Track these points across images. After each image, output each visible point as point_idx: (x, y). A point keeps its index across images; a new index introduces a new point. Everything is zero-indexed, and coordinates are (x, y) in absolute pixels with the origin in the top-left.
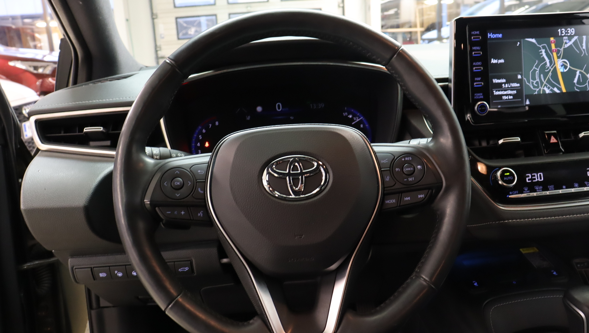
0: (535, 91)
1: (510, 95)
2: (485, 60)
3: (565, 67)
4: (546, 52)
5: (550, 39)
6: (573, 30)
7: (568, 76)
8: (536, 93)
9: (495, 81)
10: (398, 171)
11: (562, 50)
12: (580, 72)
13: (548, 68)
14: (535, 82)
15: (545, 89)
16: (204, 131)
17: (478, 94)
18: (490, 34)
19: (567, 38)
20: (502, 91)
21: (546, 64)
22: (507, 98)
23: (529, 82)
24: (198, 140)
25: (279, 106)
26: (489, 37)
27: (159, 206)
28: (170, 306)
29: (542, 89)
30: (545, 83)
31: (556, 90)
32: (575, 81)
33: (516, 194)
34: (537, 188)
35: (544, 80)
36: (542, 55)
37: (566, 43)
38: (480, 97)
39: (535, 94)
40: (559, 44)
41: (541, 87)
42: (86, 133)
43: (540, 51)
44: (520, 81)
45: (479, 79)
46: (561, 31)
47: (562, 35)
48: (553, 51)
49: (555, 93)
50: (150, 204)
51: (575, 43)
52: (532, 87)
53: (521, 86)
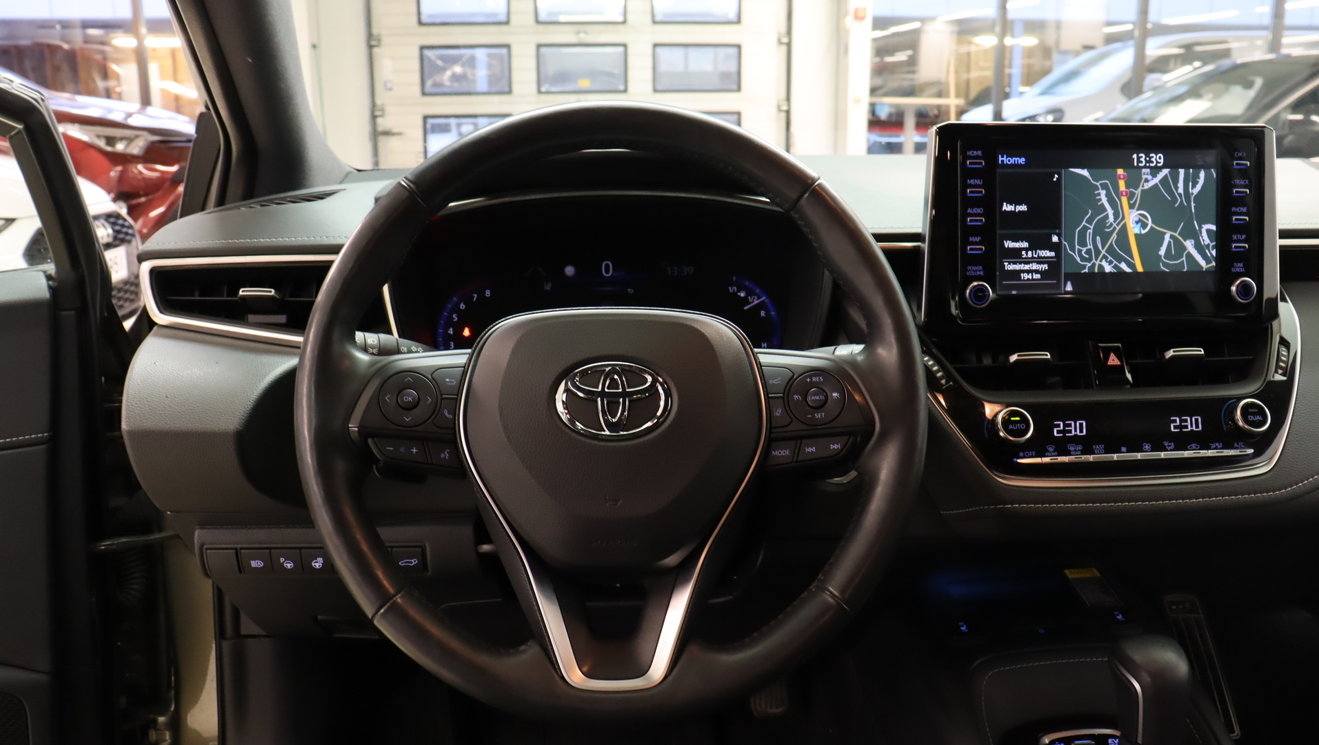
0: (1085, 266)
1: (1037, 272)
2: (990, 205)
3: (1144, 225)
4: (1108, 195)
5: (1116, 172)
6: (1160, 158)
7: (1148, 243)
8: (1086, 270)
9: (1009, 244)
10: (798, 400)
11: (1138, 192)
12: (1172, 237)
13: (1111, 224)
14: (1084, 250)
15: (1104, 263)
16: (462, 306)
17: (974, 268)
18: (1002, 157)
19: (1148, 170)
20: (1020, 263)
21: (1107, 217)
22: (1030, 276)
23: (1073, 249)
24: (450, 323)
25: (607, 266)
26: (1000, 162)
27: (372, 437)
28: (382, 611)
29: (1097, 263)
30: (1103, 252)
31: (1124, 266)
32: (1162, 252)
33: (1032, 457)
34: (1072, 449)
35: (1103, 249)
36: (1100, 200)
37: (1147, 181)
38: (978, 273)
39: (1083, 272)
40: (1133, 182)
41: (1096, 260)
42: (244, 298)
43: (1096, 192)
44: (1056, 248)
45: (978, 239)
46: (1139, 158)
47: (1140, 165)
48: (1122, 195)
49: (1121, 273)
50: (359, 432)
51: (1164, 181)
52: (1078, 259)
53: (1058, 255)
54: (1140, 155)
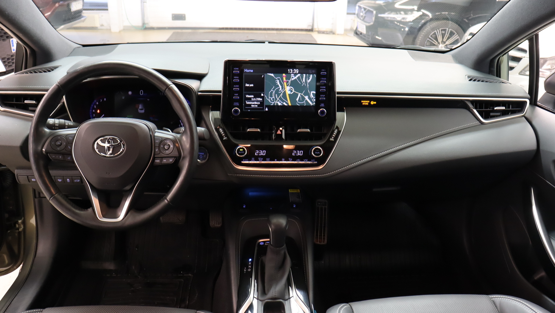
0: (272, 103)
1: (256, 105)
2: (241, 84)
3: (291, 91)
4: (280, 82)
5: (283, 75)
6: (297, 71)
7: (293, 97)
8: (272, 105)
9: (248, 96)
10: (162, 147)
11: (290, 81)
12: (300, 95)
13: (281, 91)
14: (272, 98)
15: (278, 102)
16: (97, 103)
17: (236, 103)
18: (246, 70)
19: (293, 74)
20: (251, 102)
21: (279, 88)
22: (254, 106)
23: (268, 98)
24: (93, 108)
25: (141, 92)
27: (49, 153)
28: (51, 198)
29: (276, 102)
30: (278, 99)
31: (285, 104)
32: (297, 99)
33: (247, 161)
34: (260, 159)
35: (278, 98)
36: (277, 83)
37: (293, 78)
38: (237, 105)
39: (271, 105)
40: (288, 78)
41: (276, 101)
42: (26, 104)
43: (276, 81)
44: (263, 98)
45: (237, 95)
46: (290, 71)
47: (291, 73)
48: (284, 82)
49: (284, 106)
50: (45, 151)
51: (298, 78)
52: (270, 101)
53: (263, 100)
54: (291, 70)
